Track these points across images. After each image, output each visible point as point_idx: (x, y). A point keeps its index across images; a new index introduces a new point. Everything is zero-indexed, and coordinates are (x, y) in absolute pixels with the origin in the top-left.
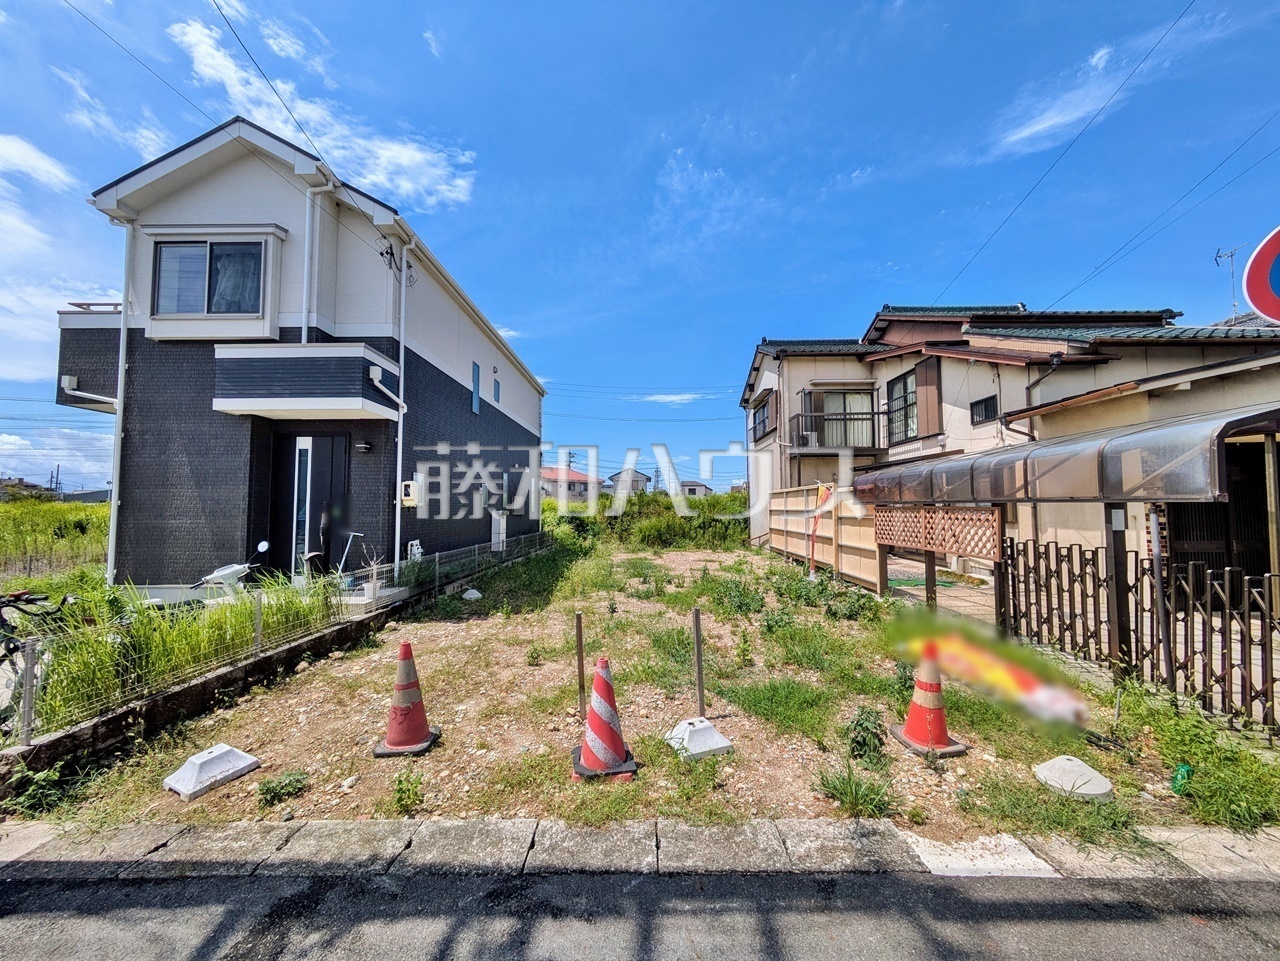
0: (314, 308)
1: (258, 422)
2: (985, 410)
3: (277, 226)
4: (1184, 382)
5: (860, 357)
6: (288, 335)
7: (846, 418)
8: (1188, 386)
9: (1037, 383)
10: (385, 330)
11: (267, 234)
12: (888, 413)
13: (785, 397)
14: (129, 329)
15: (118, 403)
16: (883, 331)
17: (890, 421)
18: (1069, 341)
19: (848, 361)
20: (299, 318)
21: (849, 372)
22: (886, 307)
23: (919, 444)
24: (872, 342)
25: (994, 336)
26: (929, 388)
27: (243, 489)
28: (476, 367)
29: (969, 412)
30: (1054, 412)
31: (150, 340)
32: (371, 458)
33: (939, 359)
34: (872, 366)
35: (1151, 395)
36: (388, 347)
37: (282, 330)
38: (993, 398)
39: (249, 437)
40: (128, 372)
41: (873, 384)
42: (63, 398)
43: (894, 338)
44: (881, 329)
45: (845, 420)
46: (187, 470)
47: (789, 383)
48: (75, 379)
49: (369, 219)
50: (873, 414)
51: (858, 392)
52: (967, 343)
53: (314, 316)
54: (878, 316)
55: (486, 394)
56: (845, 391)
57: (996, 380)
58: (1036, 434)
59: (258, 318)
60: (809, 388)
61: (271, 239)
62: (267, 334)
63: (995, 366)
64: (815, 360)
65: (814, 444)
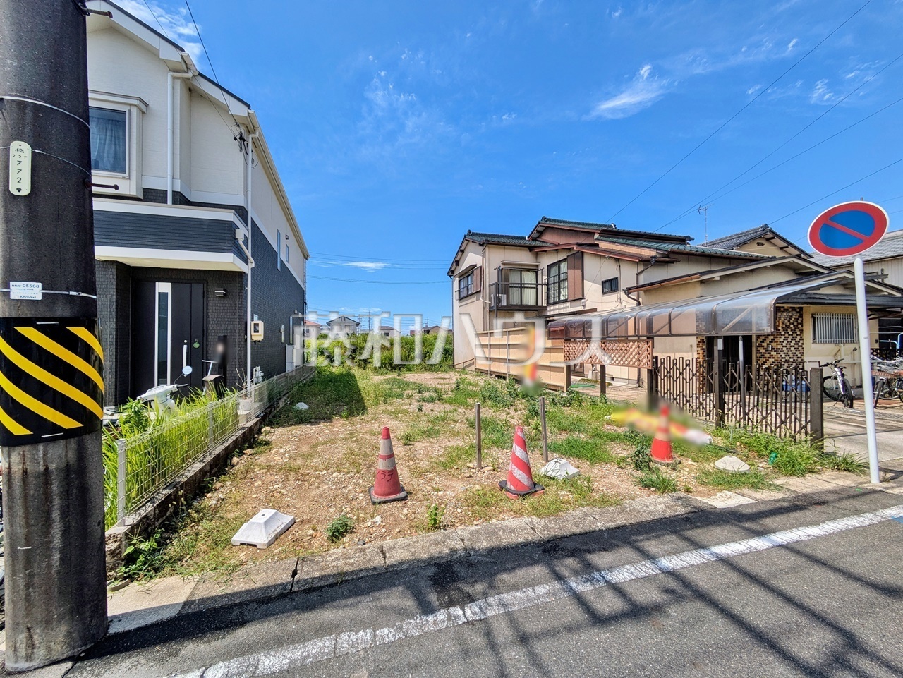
1: (122, 268)
2: (610, 286)
3: (141, 100)
4: (717, 276)
5: (531, 248)
7: (522, 286)
8: (718, 279)
9: (642, 272)
10: (237, 200)
11: (130, 105)
12: (547, 285)
13: (487, 271)
16: (541, 233)
17: (548, 290)
18: (657, 249)
19: (524, 250)
20: (166, 183)
21: (524, 257)
22: (544, 218)
23: (568, 304)
24: (534, 239)
25: (614, 242)
26: (576, 271)
28: (279, 234)
29: (601, 286)
30: (650, 288)
32: (228, 302)
33: (583, 253)
34: (537, 255)
35: (702, 282)
36: (240, 214)
37: (145, 190)
38: (617, 278)
39: (116, 280)
41: (537, 266)
43: (549, 238)
44: (543, 229)
45: (521, 288)
47: (488, 262)
50: (537, 284)
51: (528, 270)
52: (597, 245)
53: (178, 182)
54: (539, 223)
56: (521, 269)
57: (618, 268)
58: (640, 300)
59: (124, 178)
60: (502, 266)
62: (133, 193)
63: (617, 260)
64: (505, 248)
65: (504, 303)
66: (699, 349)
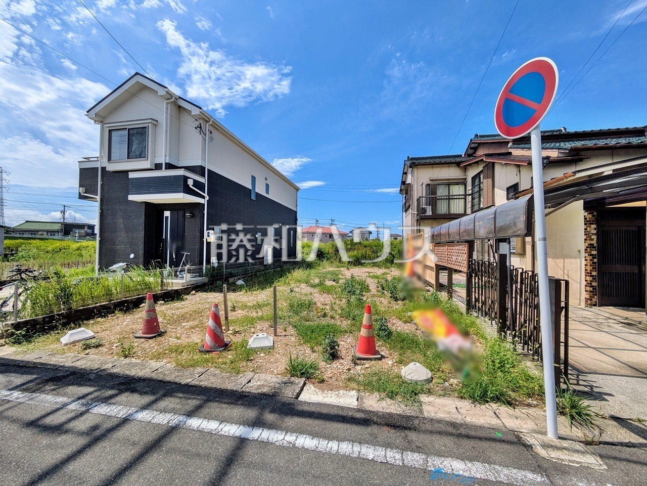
0: (168, 155)
1: (148, 205)
2: (513, 191)
3: (152, 119)
5: (458, 164)
6: (158, 167)
7: (449, 198)
8: (611, 173)
10: (198, 163)
11: (149, 123)
12: (472, 194)
13: (415, 187)
14: (102, 167)
15: (98, 198)
16: (475, 149)
17: (473, 199)
18: (559, 149)
19: (452, 166)
20: (162, 160)
21: (453, 173)
22: (476, 136)
24: (469, 156)
25: (523, 148)
26: (489, 180)
27: (142, 234)
28: (253, 178)
29: (506, 193)
31: (109, 172)
32: (193, 220)
33: (493, 163)
34: (465, 169)
36: (200, 170)
37: (156, 165)
38: (517, 184)
39: (144, 211)
40: (102, 185)
41: (465, 179)
42: (81, 197)
43: (481, 152)
44: (473, 148)
45: (449, 199)
46: (122, 226)
47: (420, 179)
48: (84, 189)
49: (189, 112)
50: (465, 195)
51: (457, 184)
52: (510, 153)
53: (168, 158)
54: (471, 141)
55: (260, 189)
56: (449, 183)
57: (518, 174)
59: (145, 160)
60: (429, 182)
61: (150, 125)
62: (149, 167)
63: (518, 166)
64: (433, 167)
65: (429, 212)
66: (587, 255)
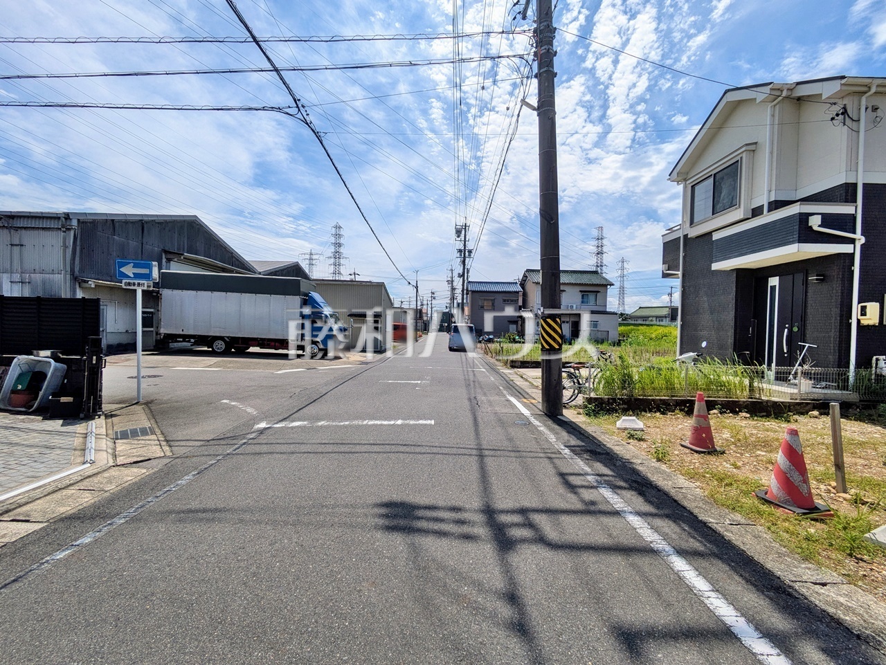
0: (774, 188)
1: (741, 273)
3: (747, 145)
6: (757, 212)
10: (837, 179)
11: (742, 152)
14: (684, 236)
15: (680, 273)
27: (732, 314)
31: (690, 238)
32: (825, 287)
40: (684, 257)
46: (706, 305)
48: (667, 265)
49: (817, 98)
53: (773, 193)
59: (736, 209)
61: (745, 154)
